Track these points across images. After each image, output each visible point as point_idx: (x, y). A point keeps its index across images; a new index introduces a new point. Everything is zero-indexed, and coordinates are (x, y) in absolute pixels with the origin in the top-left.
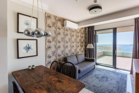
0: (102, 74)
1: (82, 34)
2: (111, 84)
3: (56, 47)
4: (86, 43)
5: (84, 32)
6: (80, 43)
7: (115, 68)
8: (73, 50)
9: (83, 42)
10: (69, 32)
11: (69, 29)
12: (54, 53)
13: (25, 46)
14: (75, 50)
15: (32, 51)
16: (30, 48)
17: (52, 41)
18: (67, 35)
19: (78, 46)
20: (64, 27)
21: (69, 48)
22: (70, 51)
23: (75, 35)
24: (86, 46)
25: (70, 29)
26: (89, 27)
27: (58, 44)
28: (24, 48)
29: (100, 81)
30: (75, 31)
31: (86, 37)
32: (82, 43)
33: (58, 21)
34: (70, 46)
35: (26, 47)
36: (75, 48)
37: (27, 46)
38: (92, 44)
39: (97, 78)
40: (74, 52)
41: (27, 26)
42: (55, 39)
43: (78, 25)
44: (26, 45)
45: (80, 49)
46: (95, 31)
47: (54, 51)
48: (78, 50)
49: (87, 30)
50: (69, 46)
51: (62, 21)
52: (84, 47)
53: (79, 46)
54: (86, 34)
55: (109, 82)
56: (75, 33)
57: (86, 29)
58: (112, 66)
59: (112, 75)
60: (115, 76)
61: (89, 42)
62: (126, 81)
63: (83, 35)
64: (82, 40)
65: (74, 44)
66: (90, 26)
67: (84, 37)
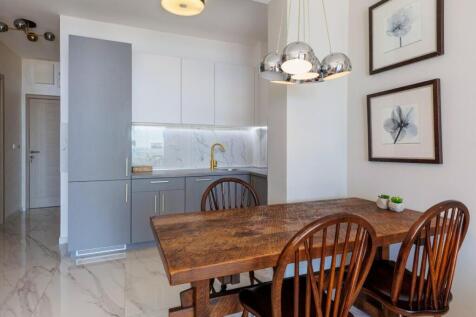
13: (390, 116)
15: (415, 139)
16: (406, 125)
35: (393, 120)
37: (397, 115)
44: (393, 113)
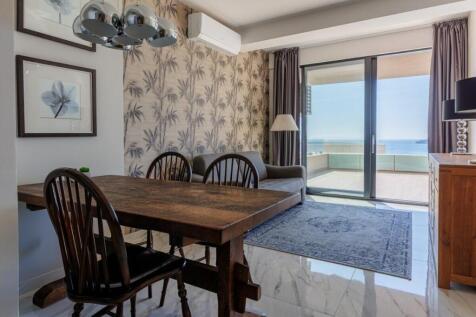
0: (332, 216)
1: (255, 76)
2: (364, 236)
3: (159, 114)
4: (267, 113)
5: (261, 69)
6: (245, 113)
7: (372, 198)
8: (222, 137)
9: (257, 107)
10: (207, 64)
11: (209, 51)
12: (152, 137)
13: (50, 89)
14: (231, 136)
15: (76, 115)
16: (68, 101)
17: (145, 90)
18: (200, 72)
19: (240, 123)
20: (188, 40)
21: (208, 126)
22: (210, 136)
23: (228, 78)
24: (267, 126)
25: (212, 53)
26: (278, 53)
27: (166, 102)
28: (45, 98)
29: (326, 231)
30: (229, 61)
31: (267, 93)
32: (255, 111)
33: (167, 13)
34: (210, 117)
36: (228, 128)
37: (58, 89)
38: (290, 116)
39: (316, 226)
40: (225, 143)
41: (56, 8)
42: (157, 83)
43: (242, 40)
44: (54, 87)
45: (247, 136)
46: (303, 67)
47: (153, 130)
48: (240, 137)
49: (271, 65)
50: (207, 117)
51: (182, 13)
52: (259, 129)
53: (245, 121)
54: (268, 81)
55: (357, 232)
56: (227, 71)
57: (267, 60)
58: (362, 196)
59: (366, 216)
60: (375, 218)
61: (281, 108)
62: (409, 227)
63: (258, 82)
64: (255, 102)
65: (227, 113)
66: (284, 50)
67: (259, 88)
